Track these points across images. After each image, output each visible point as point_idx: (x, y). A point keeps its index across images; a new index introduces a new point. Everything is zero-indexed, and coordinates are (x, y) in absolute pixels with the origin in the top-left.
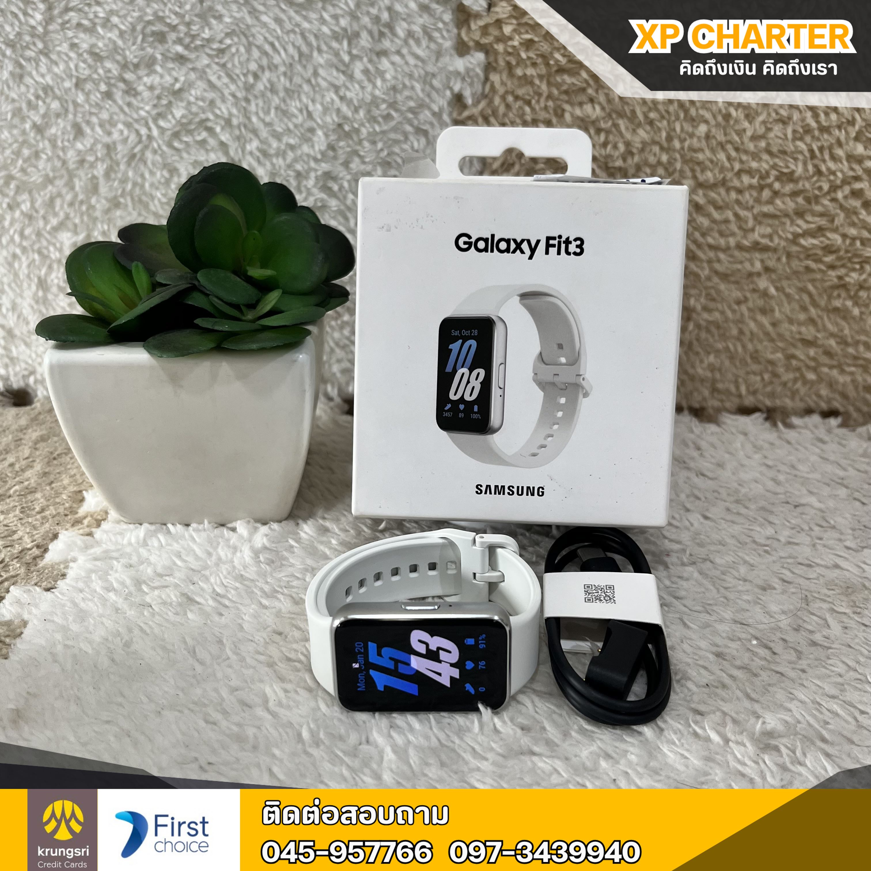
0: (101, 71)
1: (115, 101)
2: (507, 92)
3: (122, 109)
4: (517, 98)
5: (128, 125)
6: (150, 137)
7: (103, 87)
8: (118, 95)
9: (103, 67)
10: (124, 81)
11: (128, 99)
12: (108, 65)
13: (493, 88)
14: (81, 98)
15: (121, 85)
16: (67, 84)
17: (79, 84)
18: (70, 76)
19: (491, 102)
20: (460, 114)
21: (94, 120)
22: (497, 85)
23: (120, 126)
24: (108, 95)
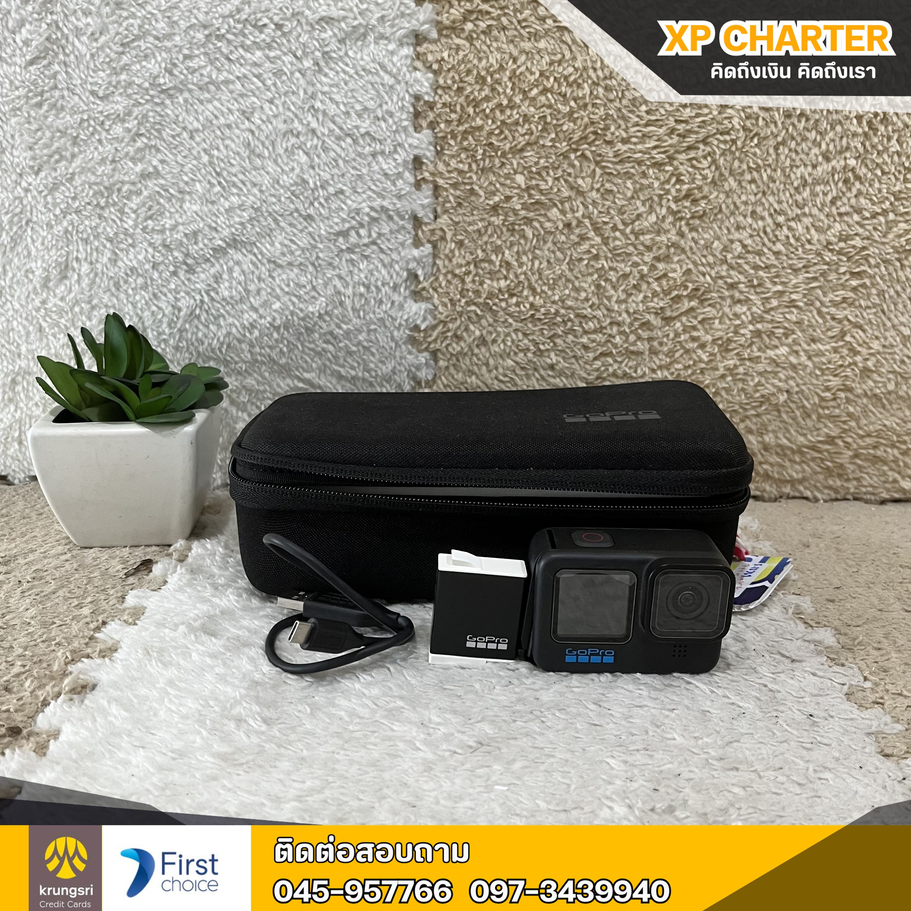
0: (171, 258)
1: (178, 277)
2: (448, 272)
3: (183, 283)
4: (455, 275)
5: (188, 293)
6: (202, 301)
7: (172, 268)
8: (181, 274)
9: (172, 255)
10: (186, 264)
11: (188, 276)
12: (176, 254)
13: (438, 270)
14: (156, 275)
15: (184, 267)
16: (147, 267)
17: (155, 266)
18: (149, 261)
19: (437, 279)
20: (416, 286)
21: (165, 290)
22: (441, 267)
23: (182, 294)
24: (175, 273)
